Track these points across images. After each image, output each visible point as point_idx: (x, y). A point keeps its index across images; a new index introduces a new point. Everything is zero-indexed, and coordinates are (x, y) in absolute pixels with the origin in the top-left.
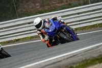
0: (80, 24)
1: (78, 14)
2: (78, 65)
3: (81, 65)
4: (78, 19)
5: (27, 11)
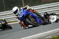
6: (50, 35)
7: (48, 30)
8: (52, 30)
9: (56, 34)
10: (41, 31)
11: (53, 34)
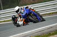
0: (54, 10)
1: (54, 5)
2: (53, 32)
3: (55, 32)
4: (54, 8)
5: (25, 3)
6: (28, 35)
7: (25, 30)
8: (30, 31)
9: (33, 34)
10: (19, 32)
11: (31, 35)
